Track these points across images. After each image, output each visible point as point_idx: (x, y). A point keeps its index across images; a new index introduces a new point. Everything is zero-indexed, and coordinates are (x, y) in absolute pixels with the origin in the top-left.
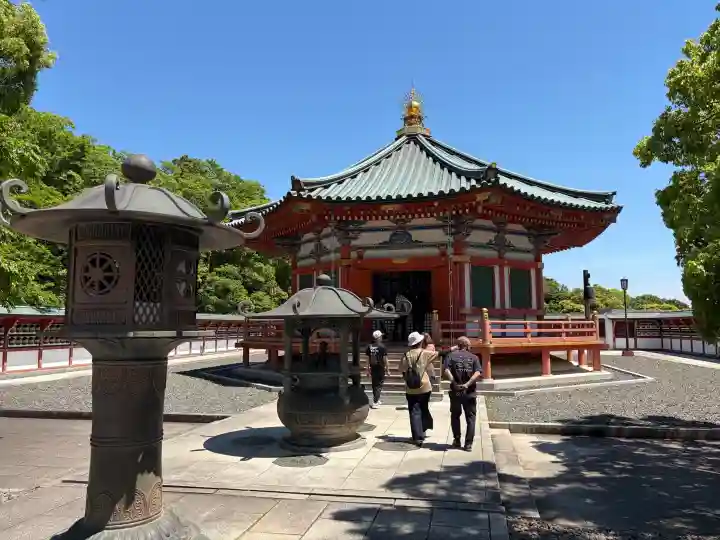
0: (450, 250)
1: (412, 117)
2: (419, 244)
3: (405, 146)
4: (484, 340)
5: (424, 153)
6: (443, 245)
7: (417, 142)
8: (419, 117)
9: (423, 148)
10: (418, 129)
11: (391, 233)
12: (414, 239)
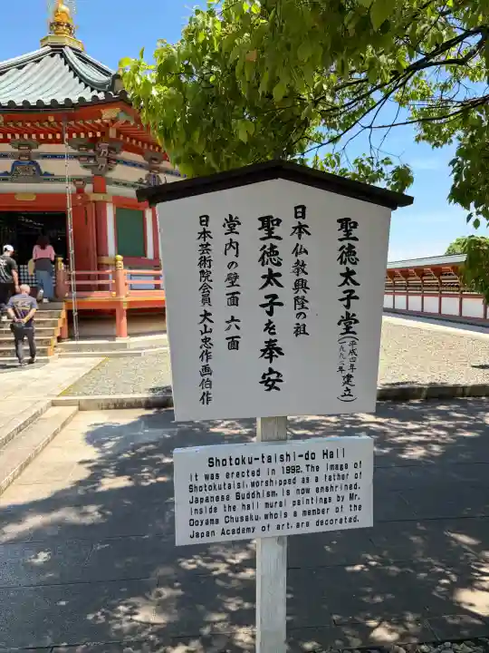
0: (89, 188)
1: (58, 24)
2: (48, 177)
3: (47, 57)
4: (118, 294)
5: (67, 67)
6: (80, 180)
7: (63, 55)
8: (68, 26)
9: (67, 62)
10: (67, 40)
11: (13, 161)
12: (43, 170)
